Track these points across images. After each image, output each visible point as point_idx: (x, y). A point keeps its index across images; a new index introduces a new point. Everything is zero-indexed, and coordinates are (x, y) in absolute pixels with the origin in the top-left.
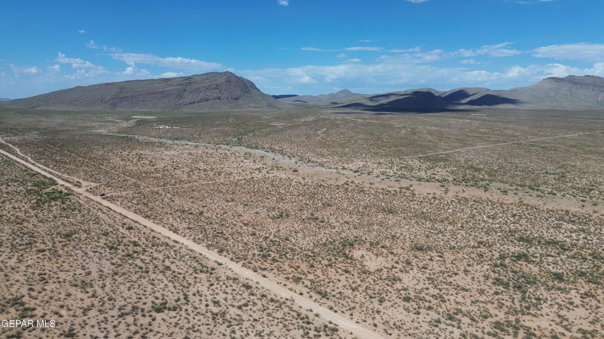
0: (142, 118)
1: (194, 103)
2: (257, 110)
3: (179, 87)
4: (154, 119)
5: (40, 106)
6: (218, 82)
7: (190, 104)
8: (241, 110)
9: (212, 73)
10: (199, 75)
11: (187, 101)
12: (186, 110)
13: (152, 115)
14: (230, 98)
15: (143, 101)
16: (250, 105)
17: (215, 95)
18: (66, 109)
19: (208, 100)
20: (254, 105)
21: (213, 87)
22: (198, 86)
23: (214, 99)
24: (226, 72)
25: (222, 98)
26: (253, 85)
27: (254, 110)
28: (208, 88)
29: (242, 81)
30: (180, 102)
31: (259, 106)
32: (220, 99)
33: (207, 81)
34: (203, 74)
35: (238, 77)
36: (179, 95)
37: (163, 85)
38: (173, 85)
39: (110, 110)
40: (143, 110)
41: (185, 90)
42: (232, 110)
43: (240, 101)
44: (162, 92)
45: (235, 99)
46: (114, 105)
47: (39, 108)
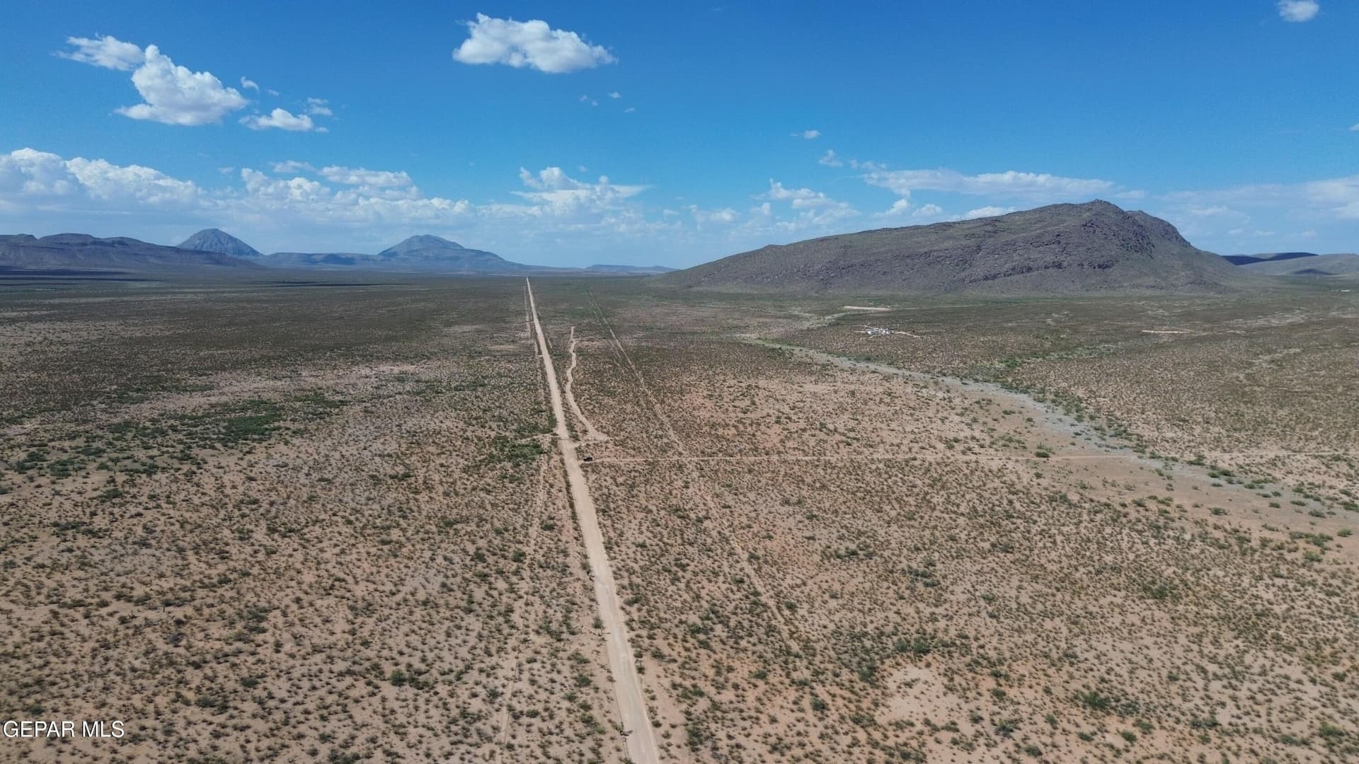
0: (858, 310)
1: (994, 277)
2: (1158, 293)
3: (965, 242)
4: (884, 312)
5: (699, 283)
6: (1061, 228)
7: (986, 278)
8: (1111, 293)
9: (1056, 206)
10: (1026, 212)
11: (980, 272)
12: (973, 293)
13: (886, 305)
14: (1086, 264)
15: (885, 273)
16: (1139, 281)
17: (1050, 258)
18: (740, 291)
19: (1029, 269)
20: (1151, 280)
21: (1047, 238)
22: (1010, 238)
23: (1046, 267)
24: (1093, 203)
25: (1065, 264)
26: (1169, 232)
27: (1149, 293)
28: (1037, 242)
29: (1134, 222)
30: (963, 275)
31: (1163, 284)
32: (1059, 266)
33: (1038, 225)
34: (1035, 211)
35: (1123, 212)
36: (964, 261)
37: (933, 237)
38: (954, 238)
39: (817, 292)
40: (880, 293)
41: (979, 248)
42: (1086, 294)
43: (1115, 272)
44: (927, 254)
45: (1100, 266)
46: (826, 283)
47: (695, 289)
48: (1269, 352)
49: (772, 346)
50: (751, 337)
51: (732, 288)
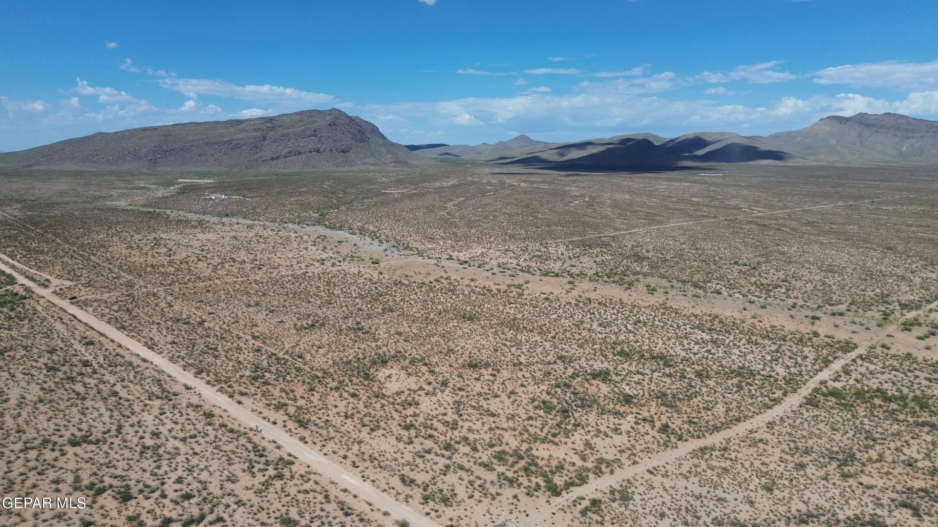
0: (192, 183)
1: (278, 158)
2: (377, 168)
3: (256, 134)
4: (210, 183)
5: (39, 163)
6: (316, 126)
7: (273, 159)
8: (351, 169)
9: (309, 111)
10: (290, 114)
11: (268, 155)
12: (265, 169)
13: (209, 178)
14: (334, 149)
15: (199, 155)
16: (366, 161)
17: (311, 146)
18: (79, 169)
19: (300, 153)
20: (372, 160)
21: (308, 133)
22: (285, 131)
23: (310, 152)
24: (331, 110)
25: (321, 150)
26: (375, 130)
27: (372, 168)
28: (301, 135)
29: (356, 124)
30: (256, 156)
31: (379, 162)
32: (318, 151)
33: (300, 124)
34: (297, 113)
35: (349, 117)
36: (256, 147)
37: (232, 130)
38: (246, 131)
39: (148, 169)
40: (199, 169)
41: (265, 138)
42: (337, 169)
43: (351, 155)
44: (229, 142)
45: (342, 151)
46: (154, 162)
47: (36, 168)
48: (451, 200)
49: (146, 210)
50: (122, 204)
51: (70, 166)
